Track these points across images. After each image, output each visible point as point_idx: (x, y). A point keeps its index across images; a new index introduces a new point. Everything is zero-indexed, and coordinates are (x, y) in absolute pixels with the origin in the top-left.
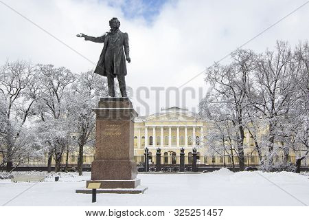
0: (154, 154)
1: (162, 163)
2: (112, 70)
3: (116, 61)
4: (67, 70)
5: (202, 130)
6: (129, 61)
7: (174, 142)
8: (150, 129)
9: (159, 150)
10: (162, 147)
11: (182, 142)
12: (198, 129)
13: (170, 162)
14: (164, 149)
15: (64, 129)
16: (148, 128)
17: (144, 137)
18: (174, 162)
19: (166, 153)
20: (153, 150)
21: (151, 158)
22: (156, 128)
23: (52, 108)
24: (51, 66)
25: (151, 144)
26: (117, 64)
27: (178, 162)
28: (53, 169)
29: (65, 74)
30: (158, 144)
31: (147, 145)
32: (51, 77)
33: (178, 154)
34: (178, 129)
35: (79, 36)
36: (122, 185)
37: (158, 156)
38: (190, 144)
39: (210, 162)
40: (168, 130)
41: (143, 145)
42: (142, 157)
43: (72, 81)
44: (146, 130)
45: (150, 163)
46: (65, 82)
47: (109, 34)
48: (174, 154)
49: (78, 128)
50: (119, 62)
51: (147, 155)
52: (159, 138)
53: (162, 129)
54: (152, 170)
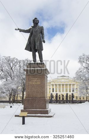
0: (54, 96)
1: (58, 99)
2: (35, 47)
3: (37, 42)
4: (16, 59)
5: (75, 85)
6: (44, 42)
7: (63, 91)
8: (53, 85)
9: (57, 94)
10: (58, 92)
11: (67, 91)
12: (74, 85)
13: (61, 99)
14: (59, 93)
15: (15, 84)
16: (52, 85)
17: (50, 89)
18: (63, 99)
19: (60, 95)
20: (54, 94)
21: (53, 97)
22: (56, 85)
23: (11, 76)
24: (9, 57)
25: (53, 91)
26: (37, 44)
27: (65, 99)
28: (11, 102)
29: (16, 61)
30: (56, 91)
31: (51, 92)
32: (10, 62)
33: (65, 96)
34: (65, 85)
35: (16, 30)
36: (41, 112)
37: (57, 96)
38: (70, 91)
39: (78, 99)
40: (61, 86)
41: (50, 92)
42: (50, 97)
43: (19, 63)
44: (51, 85)
45: (53, 99)
46: (16, 64)
47: (33, 27)
48: (63, 96)
49: (22, 84)
50: (39, 42)
51: (52, 96)
52: (56, 89)
53: (58, 85)
54: (54, 102)
